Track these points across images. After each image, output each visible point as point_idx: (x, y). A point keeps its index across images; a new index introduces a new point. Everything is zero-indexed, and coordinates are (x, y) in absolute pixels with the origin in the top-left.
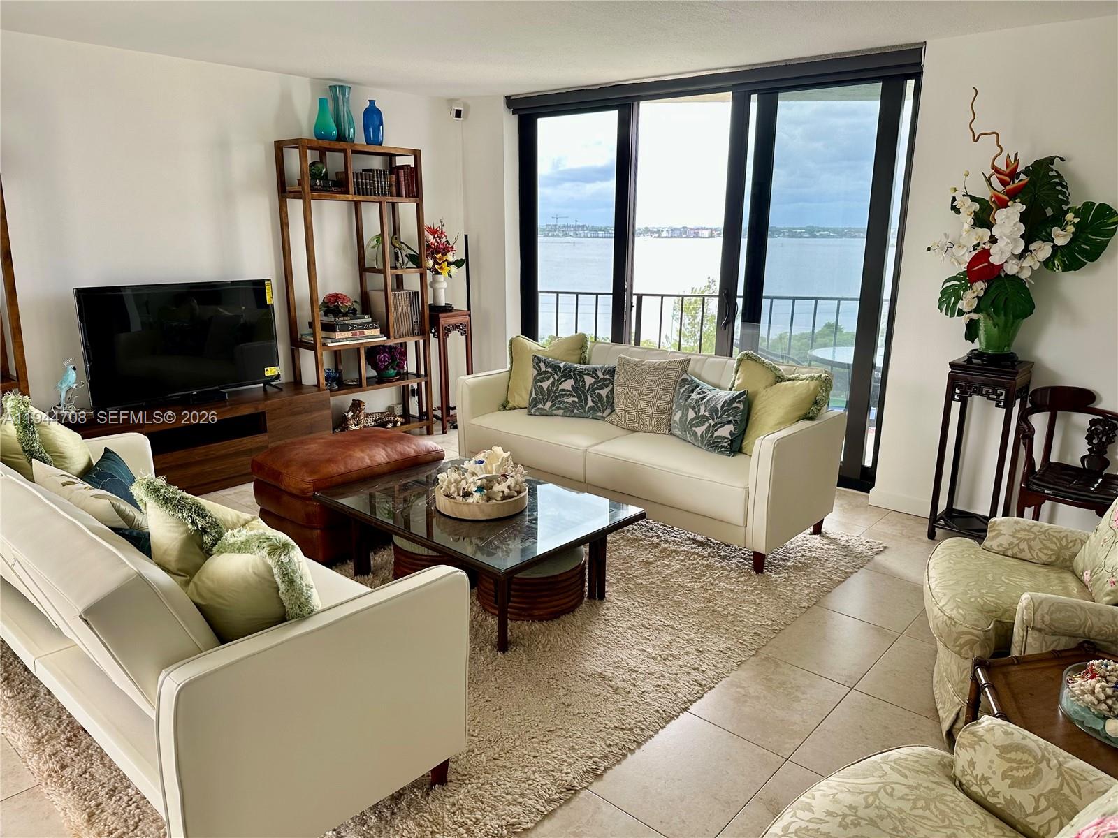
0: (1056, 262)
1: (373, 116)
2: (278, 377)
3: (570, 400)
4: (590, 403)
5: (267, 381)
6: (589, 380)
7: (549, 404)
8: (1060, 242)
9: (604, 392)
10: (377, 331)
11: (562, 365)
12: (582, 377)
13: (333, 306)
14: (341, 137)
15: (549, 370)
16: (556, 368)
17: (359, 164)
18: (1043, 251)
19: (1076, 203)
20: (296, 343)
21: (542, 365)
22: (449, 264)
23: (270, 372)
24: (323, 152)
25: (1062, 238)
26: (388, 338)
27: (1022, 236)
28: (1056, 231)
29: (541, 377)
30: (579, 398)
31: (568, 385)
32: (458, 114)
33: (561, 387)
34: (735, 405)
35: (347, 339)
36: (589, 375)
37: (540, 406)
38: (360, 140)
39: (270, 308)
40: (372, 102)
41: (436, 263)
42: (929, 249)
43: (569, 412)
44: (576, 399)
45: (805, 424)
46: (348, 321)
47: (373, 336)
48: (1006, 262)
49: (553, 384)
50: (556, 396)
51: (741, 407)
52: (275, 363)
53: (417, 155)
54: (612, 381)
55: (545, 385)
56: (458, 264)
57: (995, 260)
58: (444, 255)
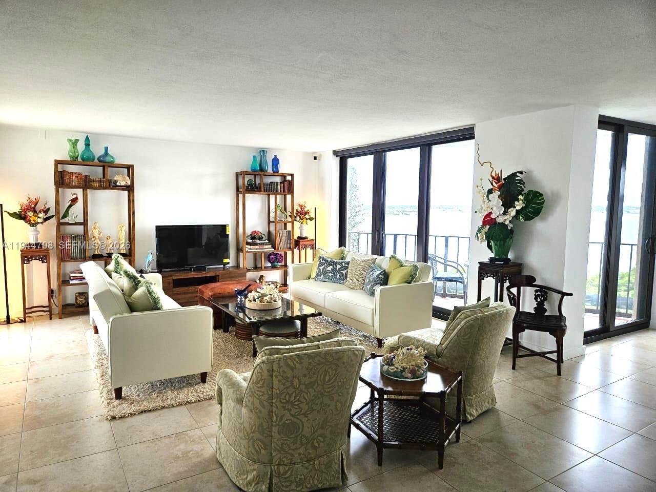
0: (520, 217)
1: (276, 161)
2: (229, 263)
3: (330, 275)
4: (338, 277)
5: (225, 264)
6: (338, 266)
7: (322, 276)
8: (518, 208)
9: (344, 272)
10: (270, 246)
11: (329, 260)
12: (336, 265)
13: (254, 236)
14: (262, 170)
15: (324, 262)
16: (326, 261)
17: (268, 180)
18: (512, 212)
19: (526, 190)
20: (239, 250)
21: (321, 260)
22: (307, 219)
23: (225, 261)
24: (255, 176)
25: (519, 205)
26: (275, 249)
27: (502, 205)
28: (516, 203)
29: (321, 264)
30: (334, 274)
31: (330, 268)
32: (315, 158)
33: (327, 269)
34: (380, 276)
35: (257, 249)
36: (339, 264)
37: (319, 277)
38: (270, 170)
39: (228, 236)
40: (276, 156)
41: (301, 219)
42: (476, 212)
43: (331, 280)
44: (333, 274)
45: (406, 284)
46: (259, 242)
47: (268, 249)
48: (498, 217)
49: (324, 267)
50: (324, 273)
51: (383, 277)
52: (228, 257)
53: (292, 175)
54: (348, 268)
55: (321, 268)
56: (311, 219)
57: (493, 216)
58: (305, 216)
